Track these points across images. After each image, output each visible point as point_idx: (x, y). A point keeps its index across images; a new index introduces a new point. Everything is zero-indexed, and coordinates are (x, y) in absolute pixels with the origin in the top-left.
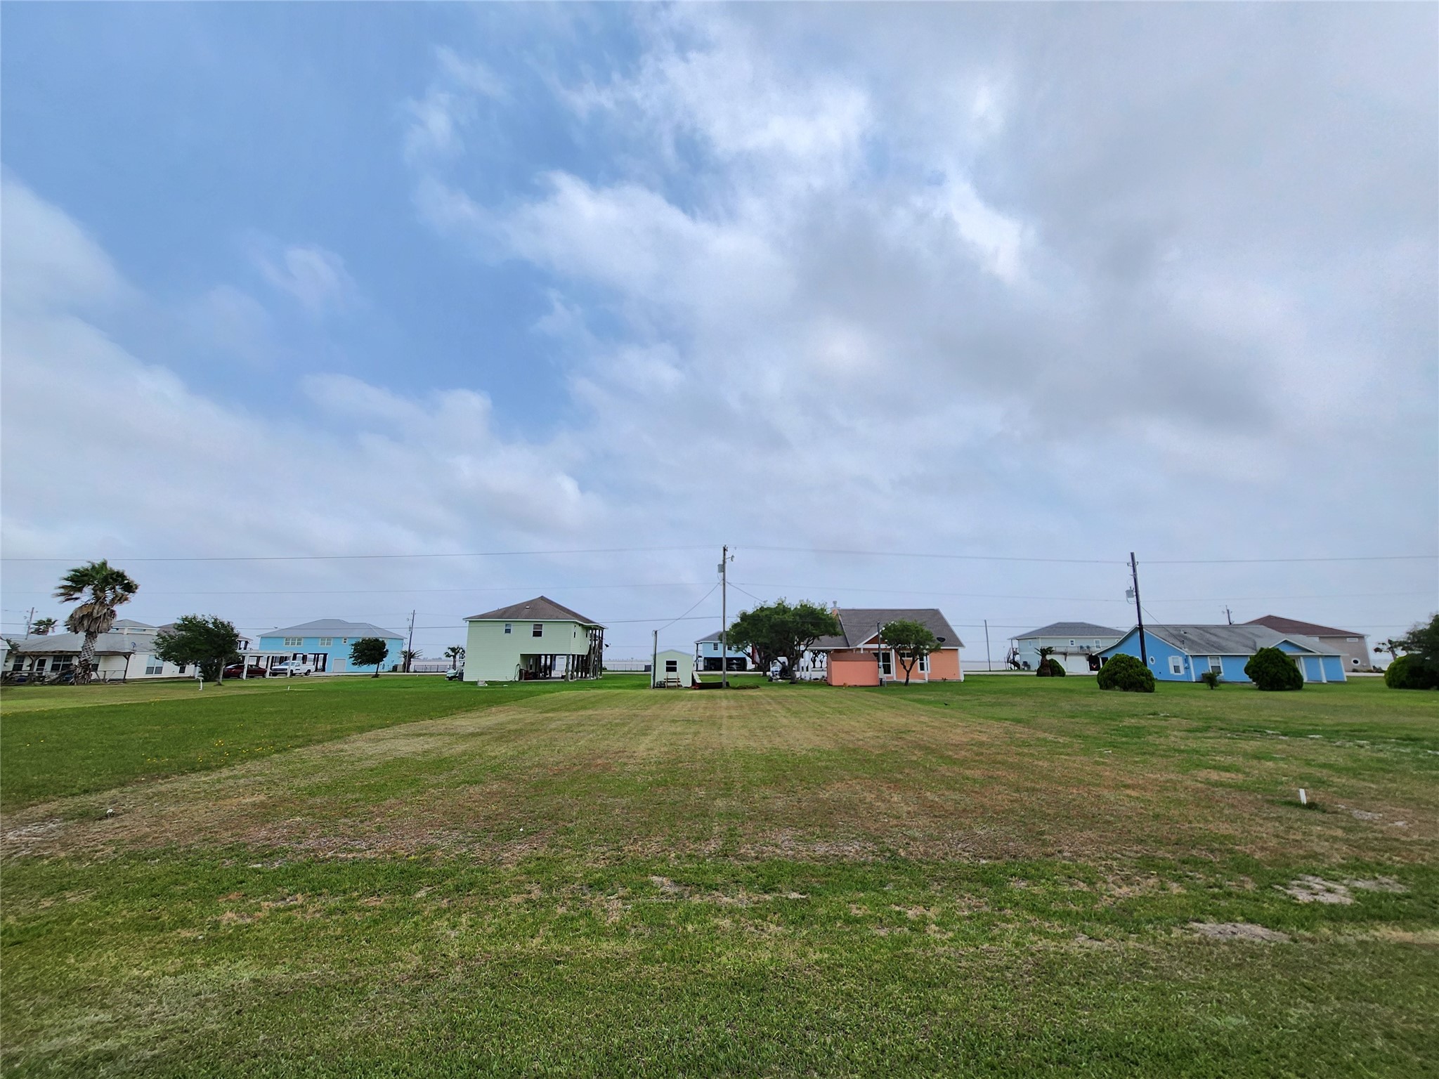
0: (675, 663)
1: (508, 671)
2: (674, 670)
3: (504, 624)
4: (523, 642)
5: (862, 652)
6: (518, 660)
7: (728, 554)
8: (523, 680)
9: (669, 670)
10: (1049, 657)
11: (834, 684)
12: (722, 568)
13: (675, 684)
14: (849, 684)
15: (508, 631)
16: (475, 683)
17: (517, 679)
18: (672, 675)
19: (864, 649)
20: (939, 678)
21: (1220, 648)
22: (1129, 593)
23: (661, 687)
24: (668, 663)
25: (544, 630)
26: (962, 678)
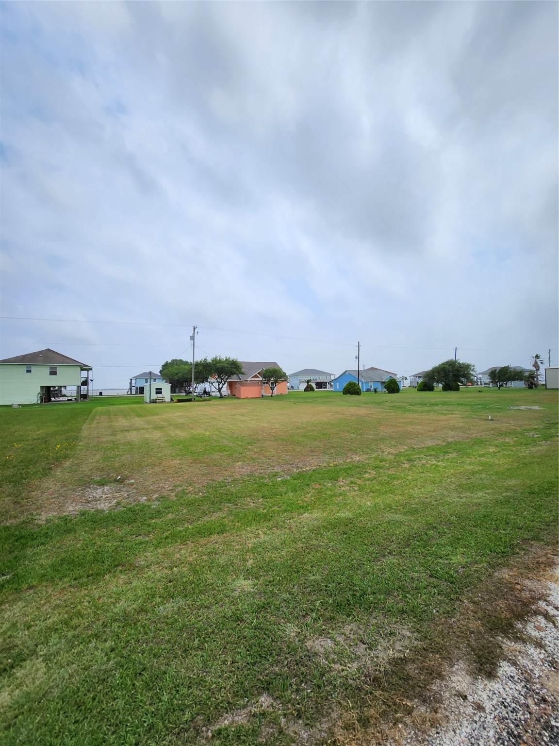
0: (161, 389)
1: (32, 396)
2: (161, 393)
3: (25, 367)
4: (41, 377)
5: (249, 382)
6: (39, 390)
8: (43, 403)
9: (157, 393)
10: (309, 384)
11: (242, 397)
12: (192, 338)
13: (161, 401)
14: (249, 397)
15: (29, 371)
16: (11, 406)
17: (39, 402)
18: (159, 396)
19: (250, 381)
20: (279, 394)
21: (372, 379)
22: (356, 357)
23: (153, 403)
24: (157, 389)
25: (59, 370)
26: (287, 393)
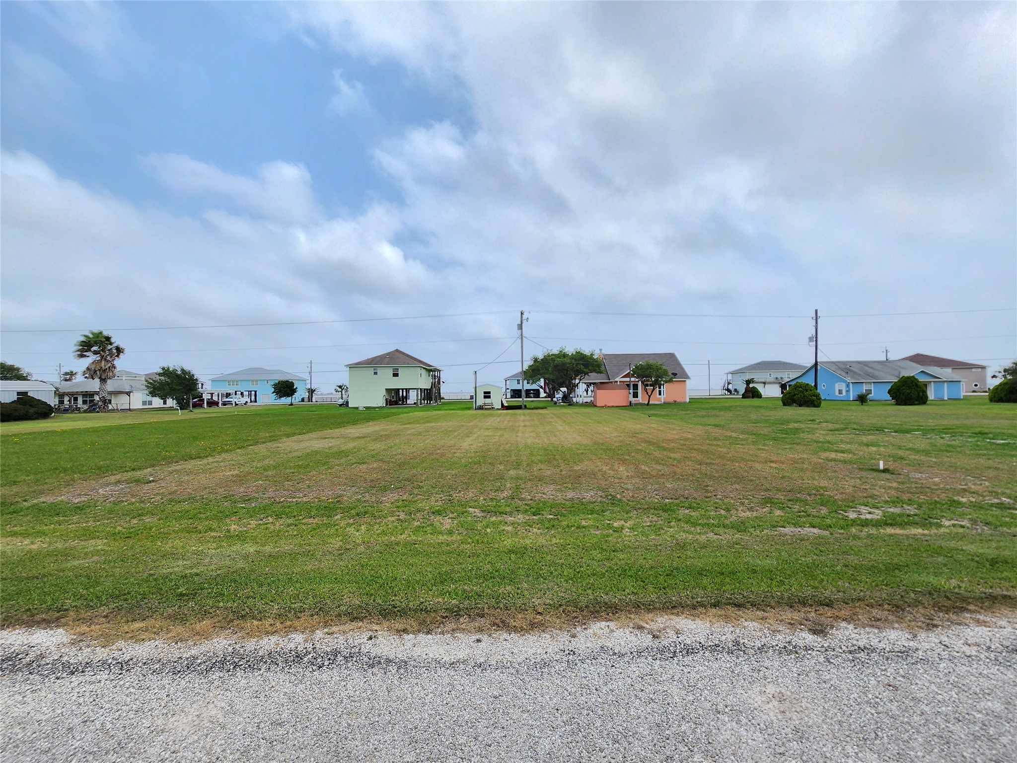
0: (489, 393)
1: (378, 400)
2: (489, 397)
3: (373, 368)
4: (386, 381)
5: (618, 383)
6: (384, 392)
7: (525, 317)
8: (388, 406)
9: (485, 397)
10: (751, 385)
11: (598, 405)
12: (520, 327)
13: (490, 407)
14: (608, 405)
15: (376, 373)
16: (357, 408)
17: (384, 405)
18: (488, 401)
19: (620, 382)
20: (671, 400)
21: (873, 377)
22: (811, 339)
23: (480, 409)
24: (485, 393)
25: (400, 372)
26: (688, 400)
